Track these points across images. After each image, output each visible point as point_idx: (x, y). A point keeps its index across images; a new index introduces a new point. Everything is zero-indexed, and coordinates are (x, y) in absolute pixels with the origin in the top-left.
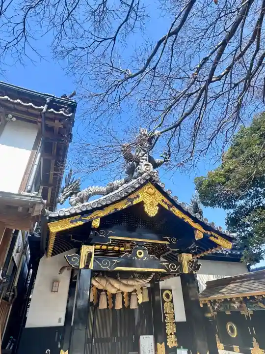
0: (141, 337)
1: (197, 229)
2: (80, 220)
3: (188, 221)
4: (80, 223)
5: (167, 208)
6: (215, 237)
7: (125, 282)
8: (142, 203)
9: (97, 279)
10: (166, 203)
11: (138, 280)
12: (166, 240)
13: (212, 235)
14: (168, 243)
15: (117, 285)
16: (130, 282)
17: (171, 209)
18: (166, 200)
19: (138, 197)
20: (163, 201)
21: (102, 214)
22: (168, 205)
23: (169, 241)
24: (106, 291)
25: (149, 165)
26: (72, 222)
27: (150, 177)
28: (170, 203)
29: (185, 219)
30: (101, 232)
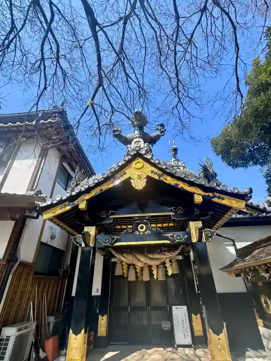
0: (174, 308)
1: (195, 193)
2: (68, 205)
3: (182, 187)
4: (68, 208)
5: (157, 178)
6: (219, 198)
7: (151, 256)
8: (130, 178)
9: (124, 255)
10: (155, 173)
11: (165, 253)
12: (171, 211)
13: (215, 197)
15: (142, 259)
16: (156, 256)
17: (162, 178)
18: (156, 170)
19: (125, 173)
20: (152, 172)
21: (88, 197)
22: (158, 175)
24: (134, 265)
26: (61, 209)
27: (135, 152)
28: (160, 173)
29: (178, 185)
30: (103, 213)
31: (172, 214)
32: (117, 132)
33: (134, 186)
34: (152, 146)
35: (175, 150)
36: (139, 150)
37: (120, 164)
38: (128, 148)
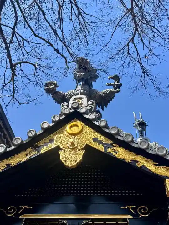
3: (143, 166)
5: (103, 150)
8: (58, 148)
10: (100, 142)
12: (128, 212)
14: (131, 218)
17: (110, 150)
18: (101, 138)
19: (51, 141)
20: (95, 140)
22: (104, 144)
23: (130, 214)
25: (81, 98)
27: (72, 110)
28: (108, 141)
29: (137, 162)
30: (10, 210)
31: (128, 217)
32: (51, 85)
33: (63, 161)
34: (103, 109)
35: (142, 125)
36: (78, 107)
37: (46, 126)
38: (63, 106)
